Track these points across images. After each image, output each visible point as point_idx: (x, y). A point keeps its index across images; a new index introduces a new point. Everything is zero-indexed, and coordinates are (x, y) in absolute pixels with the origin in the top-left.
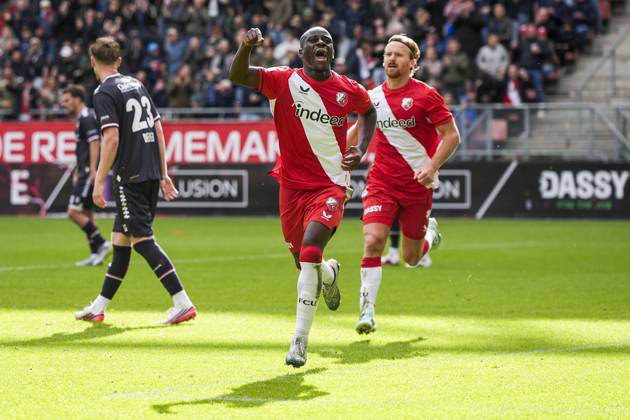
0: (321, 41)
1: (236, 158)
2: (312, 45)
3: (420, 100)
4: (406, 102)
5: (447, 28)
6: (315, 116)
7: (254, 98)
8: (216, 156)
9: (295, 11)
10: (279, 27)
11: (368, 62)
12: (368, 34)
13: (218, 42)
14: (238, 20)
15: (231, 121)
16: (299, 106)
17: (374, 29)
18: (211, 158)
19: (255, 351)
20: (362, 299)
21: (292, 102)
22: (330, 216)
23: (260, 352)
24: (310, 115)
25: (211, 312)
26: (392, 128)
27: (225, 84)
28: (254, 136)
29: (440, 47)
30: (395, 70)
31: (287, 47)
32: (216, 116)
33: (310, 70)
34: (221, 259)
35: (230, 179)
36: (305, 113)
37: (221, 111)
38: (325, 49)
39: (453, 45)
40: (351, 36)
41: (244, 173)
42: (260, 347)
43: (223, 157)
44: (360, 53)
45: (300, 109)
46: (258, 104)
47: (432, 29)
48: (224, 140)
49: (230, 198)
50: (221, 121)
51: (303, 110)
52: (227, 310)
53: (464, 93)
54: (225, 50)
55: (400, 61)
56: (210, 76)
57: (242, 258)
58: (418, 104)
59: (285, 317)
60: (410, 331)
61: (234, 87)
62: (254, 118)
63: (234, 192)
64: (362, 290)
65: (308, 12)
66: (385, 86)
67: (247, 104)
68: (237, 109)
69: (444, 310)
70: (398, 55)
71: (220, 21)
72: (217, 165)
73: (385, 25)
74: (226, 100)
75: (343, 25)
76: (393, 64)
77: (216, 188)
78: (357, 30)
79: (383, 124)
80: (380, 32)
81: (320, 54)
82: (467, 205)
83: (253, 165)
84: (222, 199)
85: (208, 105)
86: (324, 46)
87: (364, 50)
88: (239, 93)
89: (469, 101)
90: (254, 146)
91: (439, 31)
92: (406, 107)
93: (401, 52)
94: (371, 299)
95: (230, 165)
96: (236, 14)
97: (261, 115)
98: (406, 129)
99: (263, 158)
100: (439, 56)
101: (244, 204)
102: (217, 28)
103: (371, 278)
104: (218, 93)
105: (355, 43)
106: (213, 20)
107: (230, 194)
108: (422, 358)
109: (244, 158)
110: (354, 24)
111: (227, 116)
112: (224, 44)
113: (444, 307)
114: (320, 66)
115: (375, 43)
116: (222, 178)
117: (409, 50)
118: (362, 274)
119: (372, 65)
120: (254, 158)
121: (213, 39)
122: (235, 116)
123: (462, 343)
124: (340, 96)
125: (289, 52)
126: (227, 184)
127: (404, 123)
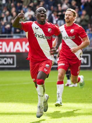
0: (42, 12)
1: (12, 51)
2: (39, 13)
3: (76, 30)
4: (72, 31)
5: (82, 7)
6: (41, 37)
7: (18, 31)
8: (5, 50)
9: (31, 2)
10: (26, 7)
11: (56, 18)
12: (55, 9)
13: (5, 12)
14: (12, 4)
15: (10, 38)
16: (36, 33)
17: (58, 7)
18: (4, 51)
19: (19, 115)
20: (57, 95)
21: (33, 32)
22: (47, 70)
23: (21, 116)
24: (39, 36)
25: (4, 102)
26: (67, 39)
27: (8, 26)
28: (18, 43)
29: (80, 13)
30: (69, 20)
31: (29, 13)
32: (5, 37)
33: (39, 21)
34: (7, 85)
35: (10, 58)
36: (38, 36)
37: (7, 35)
38: (44, 15)
39: (84, 12)
40: (50, 9)
41: (15, 56)
42: (20, 114)
43: (8, 51)
44: (53, 15)
45: (36, 34)
46: (19, 33)
47: (77, 7)
48: (8, 45)
49: (10, 64)
50: (7, 38)
51: (37, 35)
52: (9, 102)
53: (88, 28)
54: (8, 15)
55: (70, 17)
56: (3, 23)
57: (14, 84)
58: (76, 31)
59: (29, 104)
60: (70, 108)
61: (11, 27)
62: (18, 37)
63: (11, 62)
64: (57, 92)
65: (35, 2)
66: (65, 25)
67: (15, 32)
68: (12, 34)
69: (81, 101)
70: (69, 15)
71: (6, 5)
72: (6, 53)
73: (61, 6)
74: (9, 31)
75: (47, 6)
76: (68, 18)
77: (5, 61)
78: (52, 7)
79: (64, 38)
80: (60, 8)
81: (42, 16)
82: (89, 66)
83: (18, 53)
84: (7, 64)
85: (2, 33)
86: (43, 13)
87: (54, 14)
88: (13, 29)
89: (89, 31)
90: (18, 47)
91: (79, 8)
92: (72, 32)
93: (71, 14)
94: (61, 95)
95: (10, 53)
96: (12, 2)
97: (21, 36)
98: (72, 40)
99: (21, 51)
100: (79, 16)
101: (15, 66)
102: (5, 7)
103: (60, 88)
104: (5, 29)
105: (51, 12)
106: (4, 5)
107: (10, 63)
108: (75, 117)
109: (15, 51)
110: (51, 5)
111: (9, 37)
112: (7, 13)
113: (81, 100)
114: (42, 20)
115: (58, 12)
116: (7, 58)
117: (73, 13)
118: (57, 87)
119: (57, 19)
120: (18, 51)
121: (4, 11)
122: (12, 37)
123: (88, 112)
124: (49, 30)
125: (29, 15)
126: (9, 59)
127: (71, 37)
